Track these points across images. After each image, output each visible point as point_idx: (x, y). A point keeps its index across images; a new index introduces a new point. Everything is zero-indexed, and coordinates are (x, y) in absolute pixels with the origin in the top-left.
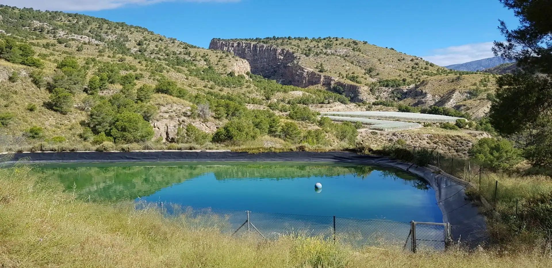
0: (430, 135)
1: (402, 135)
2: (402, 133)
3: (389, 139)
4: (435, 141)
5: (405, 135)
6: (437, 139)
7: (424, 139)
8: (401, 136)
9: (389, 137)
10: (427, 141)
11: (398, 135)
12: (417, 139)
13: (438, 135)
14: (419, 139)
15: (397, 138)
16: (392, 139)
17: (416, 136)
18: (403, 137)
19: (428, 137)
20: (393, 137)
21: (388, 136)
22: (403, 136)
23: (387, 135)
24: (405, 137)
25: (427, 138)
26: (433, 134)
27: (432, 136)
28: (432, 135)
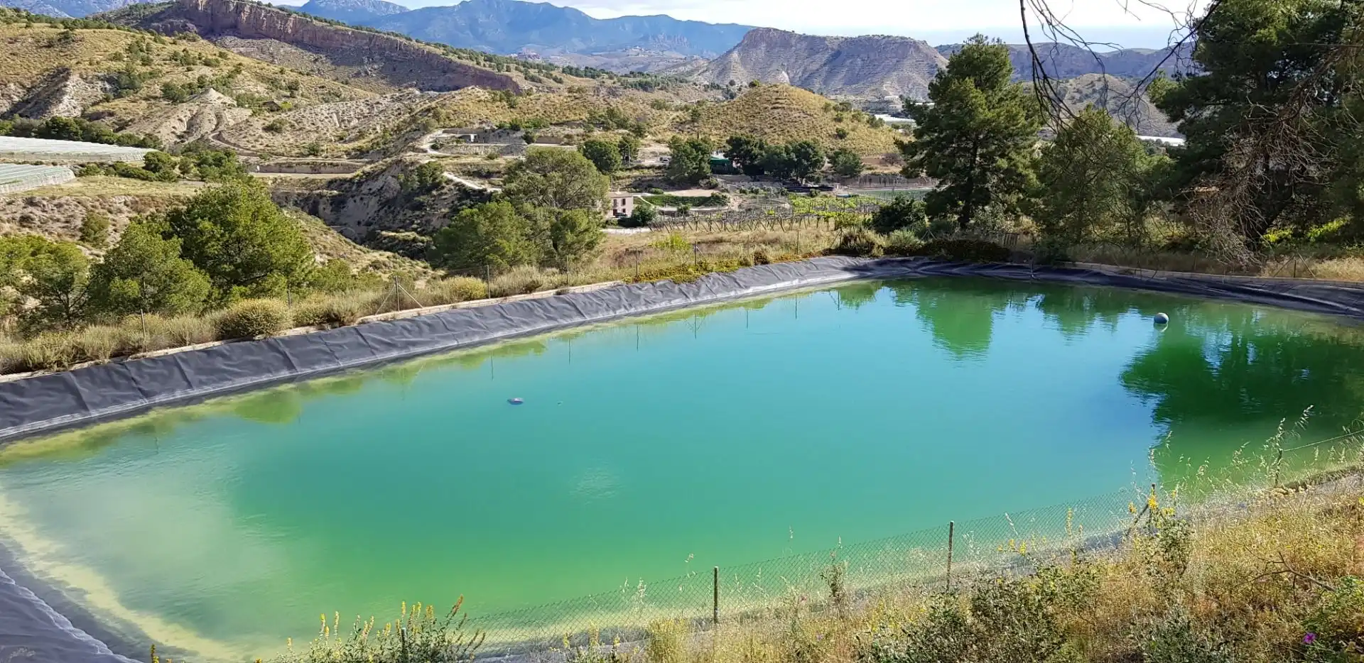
0: (130, 198)
1: (56, 202)
2: (54, 198)
3: (18, 216)
4: (148, 213)
5: (63, 201)
6: (151, 210)
7: (120, 211)
8: (55, 205)
9: (19, 210)
10: (130, 215)
11: (45, 203)
12: (102, 211)
13: (152, 197)
14: (105, 211)
15: (44, 211)
16: (29, 217)
17: (97, 204)
18: (62, 209)
19: (129, 203)
20: (30, 209)
21: (13, 208)
22: (59, 206)
23: (9, 203)
24: (66, 207)
25: (125, 208)
26: (137, 196)
27: (137, 202)
28: (137, 199)
